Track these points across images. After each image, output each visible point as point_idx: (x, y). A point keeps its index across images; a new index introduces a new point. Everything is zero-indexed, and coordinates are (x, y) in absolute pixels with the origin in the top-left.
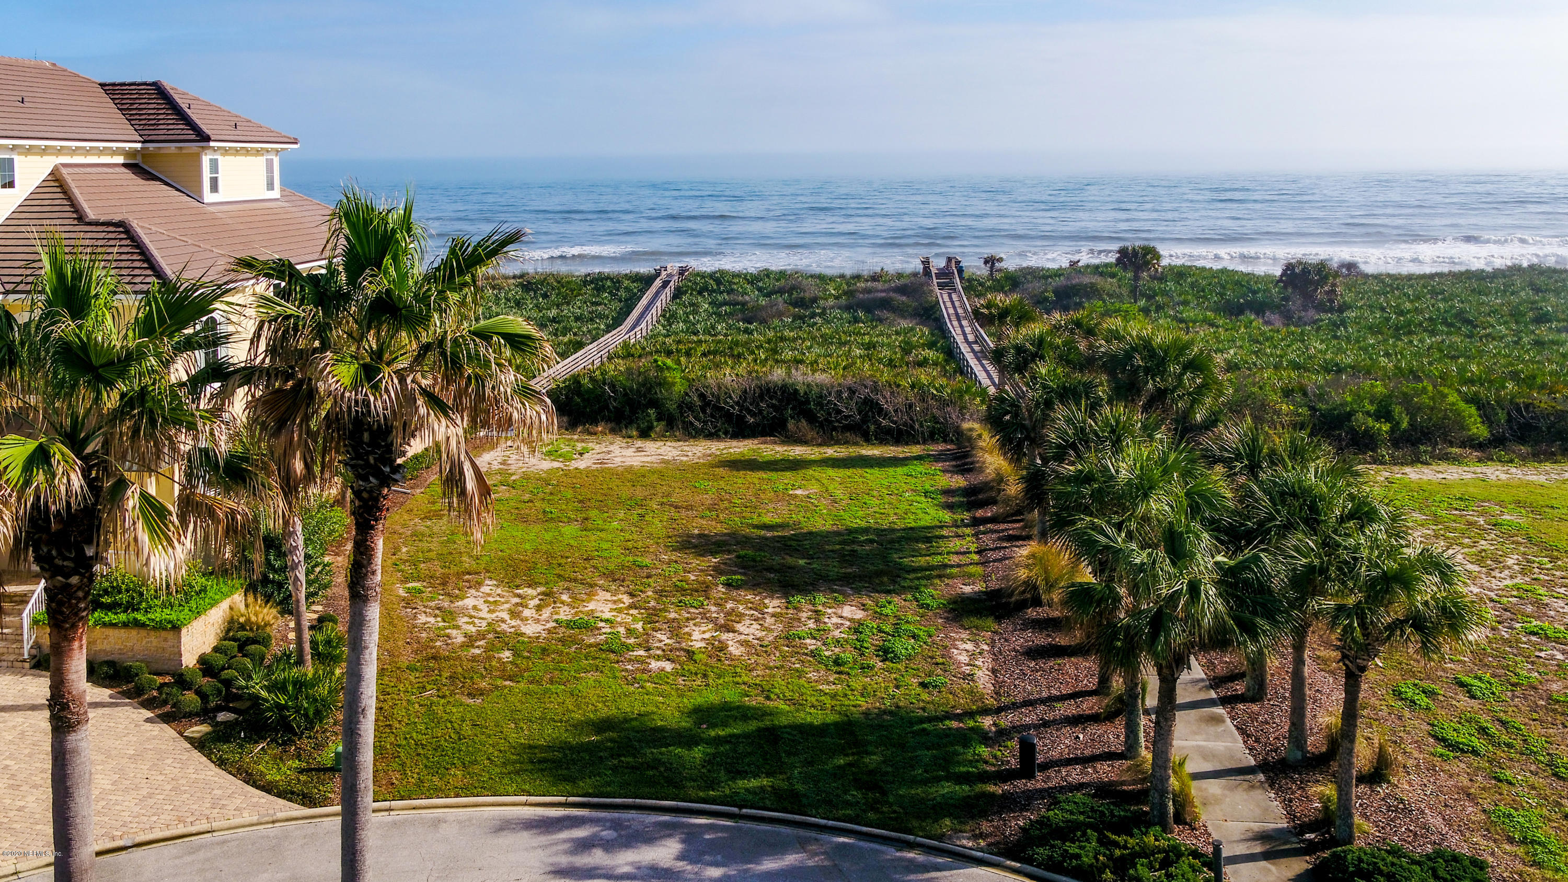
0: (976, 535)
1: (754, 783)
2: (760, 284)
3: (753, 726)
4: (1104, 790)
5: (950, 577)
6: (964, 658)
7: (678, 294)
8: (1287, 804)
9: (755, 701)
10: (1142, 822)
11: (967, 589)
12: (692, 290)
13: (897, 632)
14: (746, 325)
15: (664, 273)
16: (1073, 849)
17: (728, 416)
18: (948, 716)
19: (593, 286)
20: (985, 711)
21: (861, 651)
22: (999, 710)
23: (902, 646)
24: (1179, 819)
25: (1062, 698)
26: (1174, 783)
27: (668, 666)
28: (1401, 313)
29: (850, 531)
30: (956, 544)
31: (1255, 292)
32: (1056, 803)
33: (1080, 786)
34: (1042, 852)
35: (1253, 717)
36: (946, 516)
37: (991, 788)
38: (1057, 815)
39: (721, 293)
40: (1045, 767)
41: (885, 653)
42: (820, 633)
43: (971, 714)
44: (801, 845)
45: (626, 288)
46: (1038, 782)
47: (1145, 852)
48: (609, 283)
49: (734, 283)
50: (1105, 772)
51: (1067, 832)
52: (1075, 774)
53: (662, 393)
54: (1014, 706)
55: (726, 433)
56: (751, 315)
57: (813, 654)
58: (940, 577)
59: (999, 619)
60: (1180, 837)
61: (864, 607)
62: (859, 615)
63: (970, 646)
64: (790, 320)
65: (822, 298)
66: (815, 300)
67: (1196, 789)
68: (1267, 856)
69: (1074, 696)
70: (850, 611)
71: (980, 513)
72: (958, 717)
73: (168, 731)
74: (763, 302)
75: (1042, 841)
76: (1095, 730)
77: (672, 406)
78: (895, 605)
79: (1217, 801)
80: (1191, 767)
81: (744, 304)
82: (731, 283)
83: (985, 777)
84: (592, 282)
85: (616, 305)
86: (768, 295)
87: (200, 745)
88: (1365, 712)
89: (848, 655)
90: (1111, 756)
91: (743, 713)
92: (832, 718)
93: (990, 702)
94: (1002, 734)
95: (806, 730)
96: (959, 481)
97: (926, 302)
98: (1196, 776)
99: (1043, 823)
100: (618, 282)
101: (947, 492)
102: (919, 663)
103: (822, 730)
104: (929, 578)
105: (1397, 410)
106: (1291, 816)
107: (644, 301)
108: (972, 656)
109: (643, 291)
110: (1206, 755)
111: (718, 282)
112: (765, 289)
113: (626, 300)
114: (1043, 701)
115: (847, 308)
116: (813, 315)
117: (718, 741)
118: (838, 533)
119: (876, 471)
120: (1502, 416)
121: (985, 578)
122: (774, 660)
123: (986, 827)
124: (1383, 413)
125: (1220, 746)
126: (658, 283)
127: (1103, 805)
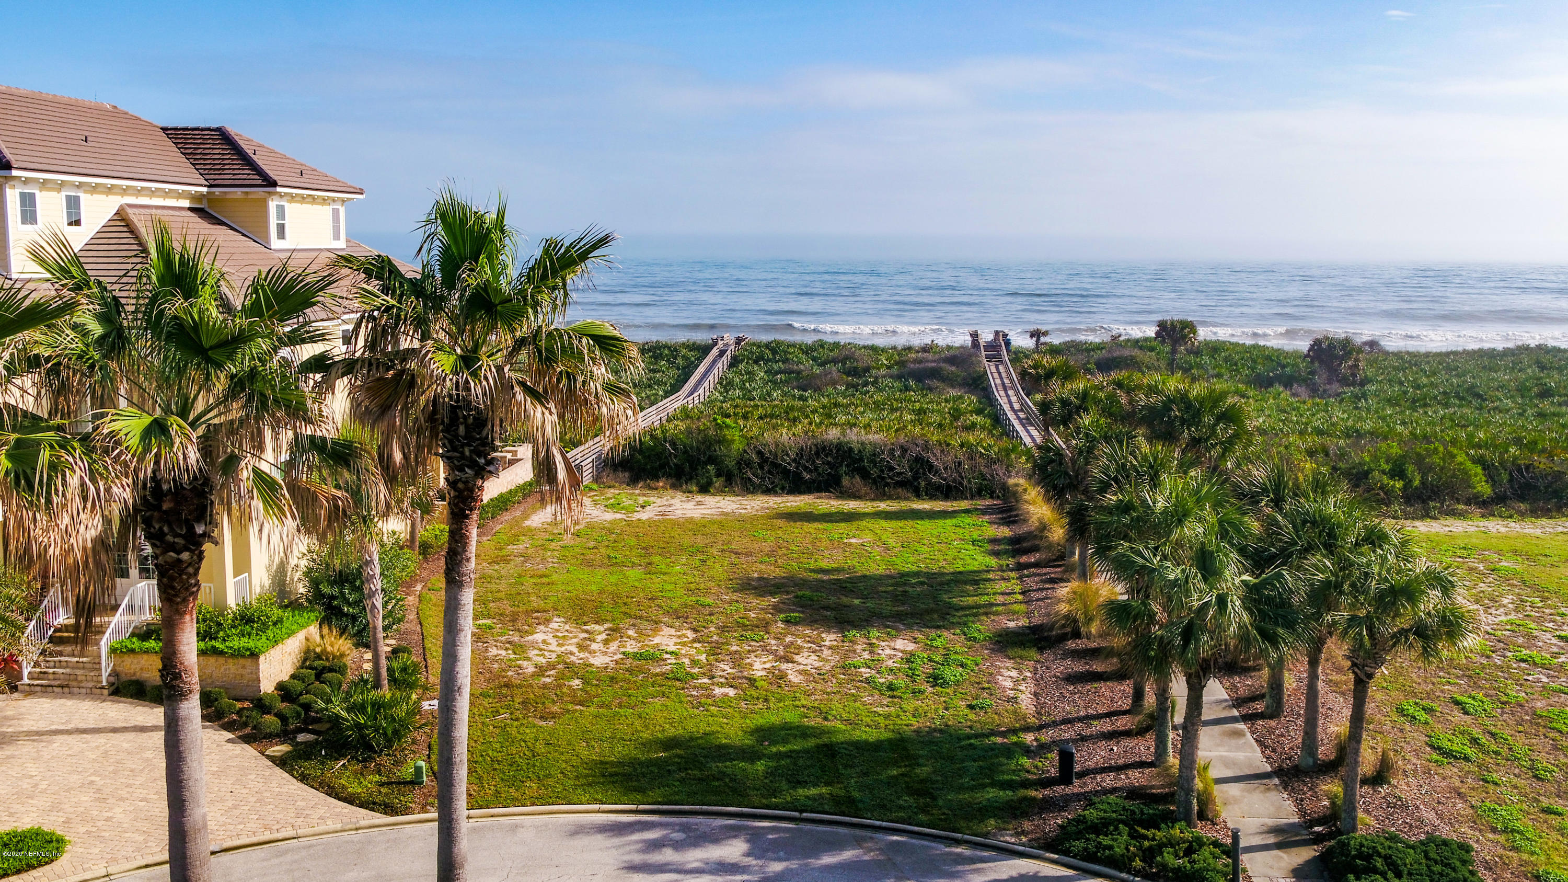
0: (1020, 578)
1: (813, 791)
2: (815, 354)
3: (811, 743)
4: (1134, 793)
5: (997, 614)
6: (1008, 684)
7: (734, 362)
8: (1299, 803)
9: (814, 721)
10: (1170, 818)
11: (1012, 624)
12: (749, 359)
13: (946, 661)
14: (801, 392)
15: (720, 343)
16: (1106, 841)
17: (785, 472)
18: (993, 733)
19: (651, 354)
20: (1027, 729)
21: (912, 677)
22: (1040, 728)
23: (950, 673)
24: (1202, 816)
25: (1099, 717)
26: (1198, 784)
27: (731, 692)
28: (1418, 387)
29: (902, 575)
30: (1002, 586)
31: (1284, 367)
32: (1091, 804)
33: (1114, 790)
34: (1078, 845)
35: (1271, 731)
36: (993, 562)
37: (1033, 793)
38: (1092, 814)
39: (777, 362)
40: (1082, 775)
41: (936, 680)
42: (874, 663)
43: (1014, 731)
44: (858, 843)
45: (683, 356)
46: (1076, 787)
47: (1171, 843)
48: (666, 352)
49: (790, 353)
50: (1136, 777)
51: (1101, 827)
52: (1108, 780)
53: (721, 450)
54: (1055, 724)
55: (783, 489)
56: (806, 383)
57: (868, 681)
58: (986, 614)
59: (1041, 650)
60: (1202, 830)
61: (915, 640)
62: (911, 647)
63: (1014, 673)
64: (843, 388)
65: (874, 368)
66: (867, 370)
67: (1218, 791)
68: (1279, 846)
69: (1109, 715)
70: (903, 644)
71: (1024, 559)
72: (1003, 734)
73: (249, 751)
74: (817, 370)
75: (1079, 835)
76: (1128, 743)
77: (731, 464)
78: (944, 638)
79: (1236, 801)
80: (1213, 773)
81: (799, 373)
82: (786, 352)
83: (1026, 784)
84: (649, 350)
85: (673, 373)
86: (823, 364)
87: (281, 762)
88: (1371, 727)
89: (901, 682)
90: (1142, 765)
91: (804, 732)
92: (885, 735)
93: (1032, 721)
94: (1043, 748)
95: (861, 747)
96: (1005, 532)
97: (974, 372)
98: (1219, 781)
99: (1079, 820)
100: (676, 350)
101: (993, 541)
102: (966, 688)
103: (876, 746)
104: (975, 615)
105: (1410, 469)
106: (1302, 812)
107: (701, 369)
108: (1016, 682)
109: (700, 360)
110: (1227, 763)
111: (774, 352)
112: (819, 358)
113: (684, 368)
114: (1080, 719)
115: (899, 377)
116: (866, 384)
117: (779, 756)
118: (890, 577)
119: (926, 523)
120: (1505, 477)
121: (1029, 615)
122: (832, 686)
123: (1027, 825)
124: (1398, 472)
125: (1240, 756)
126: (715, 352)
127: (1134, 805)
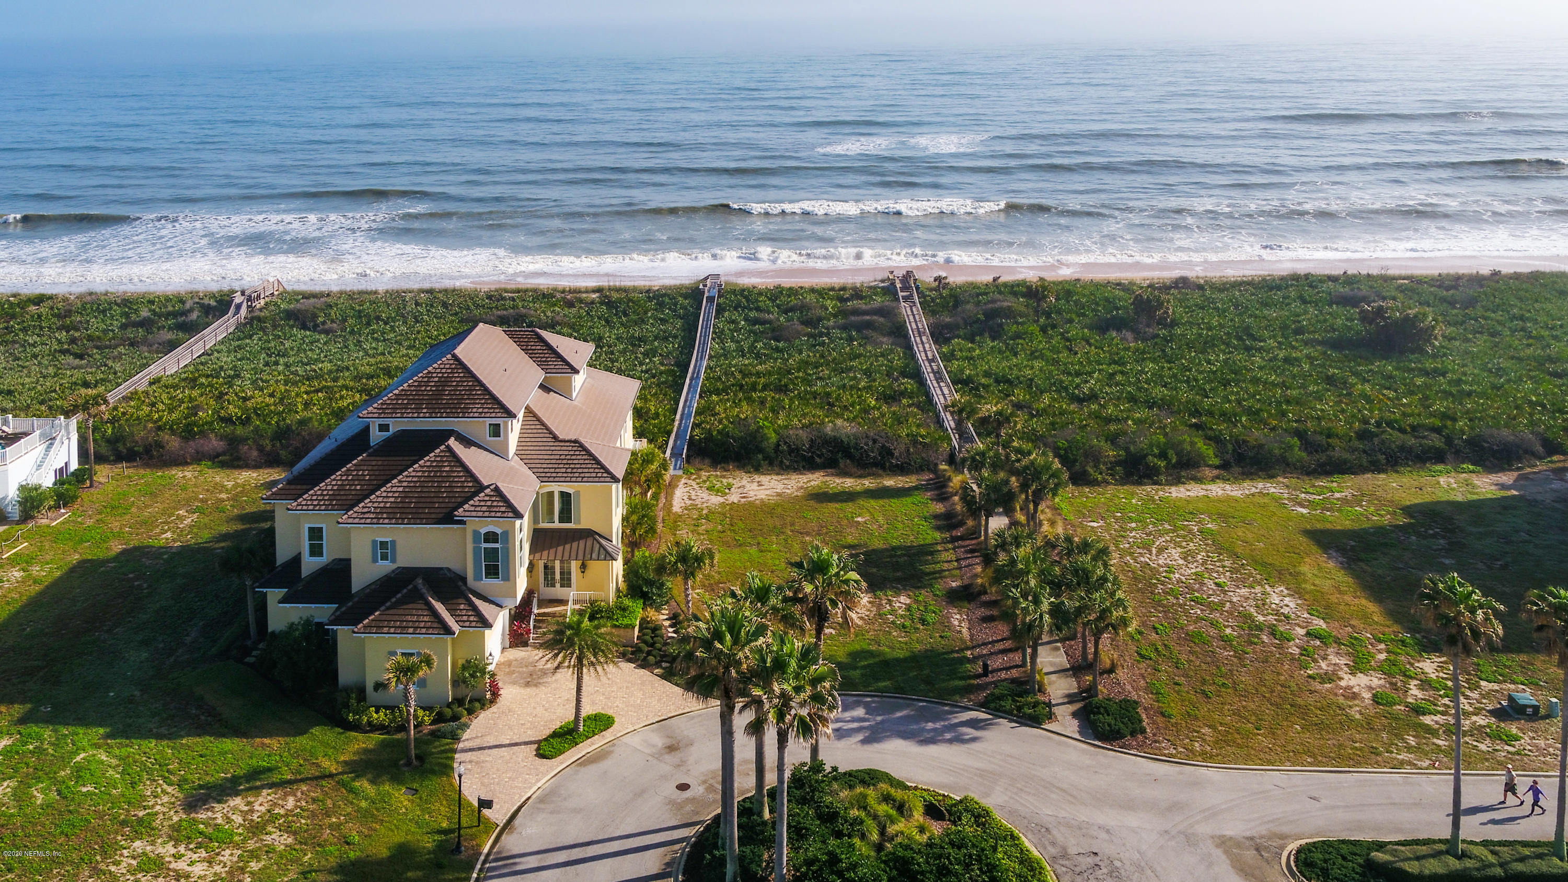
1: (884, 684)
3: (877, 660)
4: (1013, 681)
5: (946, 577)
6: (957, 622)
8: (1078, 683)
9: (874, 648)
10: (1027, 692)
11: (954, 584)
13: (926, 610)
16: (1003, 703)
18: (953, 652)
20: (968, 648)
21: (912, 620)
22: (973, 648)
23: (930, 618)
24: (1039, 690)
25: (996, 641)
26: (1038, 677)
27: (833, 632)
30: (946, 556)
32: (997, 686)
33: (1006, 679)
36: (938, 535)
38: (997, 691)
40: (992, 672)
41: (923, 621)
42: (893, 612)
43: (963, 650)
46: (990, 678)
47: (1027, 704)
50: (1014, 673)
51: (1002, 697)
52: (1003, 675)
54: (978, 646)
57: (893, 623)
58: (941, 577)
59: (968, 602)
60: (1040, 697)
61: (910, 597)
62: (908, 601)
63: (958, 617)
67: (1046, 680)
68: (1069, 703)
69: (1001, 640)
70: (904, 600)
71: (954, 533)
72: (957, 652)
75: (992, 701)
76: (1010, 655)
77: (771, 452)
78: (923, 595)
79: (1054, 682)
80: (1045, 671)
83: (970, 677)
87: (664, 677)
89: (908, 623)
90: (1016, 667)
91: (871, 654)
92: (908, 654)
93: (969, 643)
95: (898, 660)
98: (1046, 674)
99: (992, 694)
102: (938, 626)
103: (905, 660)
104: (935, 578)
106: (1079, 687)
108: (960, 621)
110: (1050, 664)
114: (990, 643)
117: (864, 667)
118: (887, 550)
121: (961, 578)
122: (876, 627)
123: (972, 696)
125: (1057, 660)
127: (1013, 686)
